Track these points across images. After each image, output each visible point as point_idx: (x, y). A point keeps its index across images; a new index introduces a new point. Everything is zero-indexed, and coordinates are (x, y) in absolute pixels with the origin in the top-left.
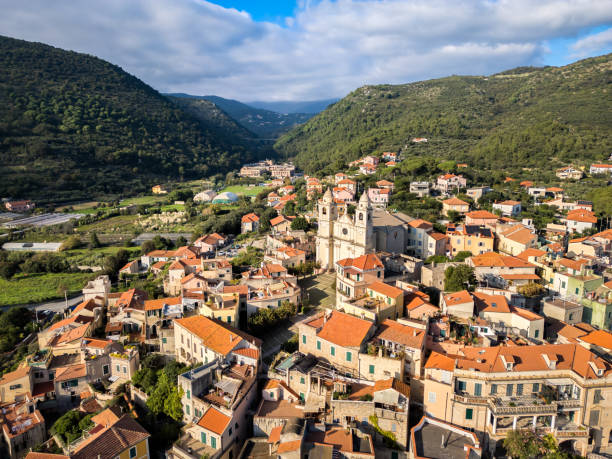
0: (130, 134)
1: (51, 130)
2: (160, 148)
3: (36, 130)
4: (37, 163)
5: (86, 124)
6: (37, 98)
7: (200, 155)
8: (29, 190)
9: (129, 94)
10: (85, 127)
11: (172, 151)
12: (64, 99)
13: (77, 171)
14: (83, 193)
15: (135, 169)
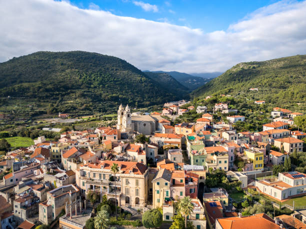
0: (119, 88)
1: (87, 87)
2: (130, 94)
3: (82, 87)
4: (77, 100)
5: (102, 84)
6: (87, 74)
7: (149, 97)
8: (70, 110)
9: (124, 72)
10: (101, 86)
11: (136, 96)
12: (97, 74)
13: (91, 103)
14: (90, 112)
15: (116, 103)
